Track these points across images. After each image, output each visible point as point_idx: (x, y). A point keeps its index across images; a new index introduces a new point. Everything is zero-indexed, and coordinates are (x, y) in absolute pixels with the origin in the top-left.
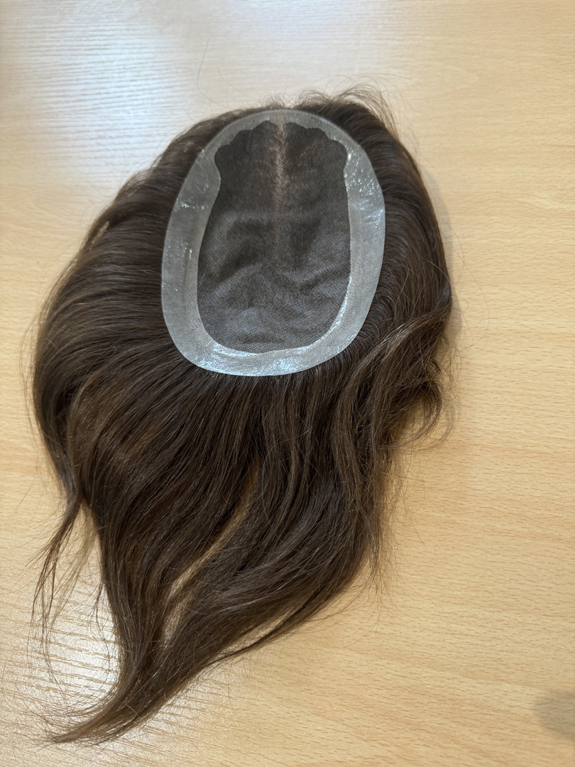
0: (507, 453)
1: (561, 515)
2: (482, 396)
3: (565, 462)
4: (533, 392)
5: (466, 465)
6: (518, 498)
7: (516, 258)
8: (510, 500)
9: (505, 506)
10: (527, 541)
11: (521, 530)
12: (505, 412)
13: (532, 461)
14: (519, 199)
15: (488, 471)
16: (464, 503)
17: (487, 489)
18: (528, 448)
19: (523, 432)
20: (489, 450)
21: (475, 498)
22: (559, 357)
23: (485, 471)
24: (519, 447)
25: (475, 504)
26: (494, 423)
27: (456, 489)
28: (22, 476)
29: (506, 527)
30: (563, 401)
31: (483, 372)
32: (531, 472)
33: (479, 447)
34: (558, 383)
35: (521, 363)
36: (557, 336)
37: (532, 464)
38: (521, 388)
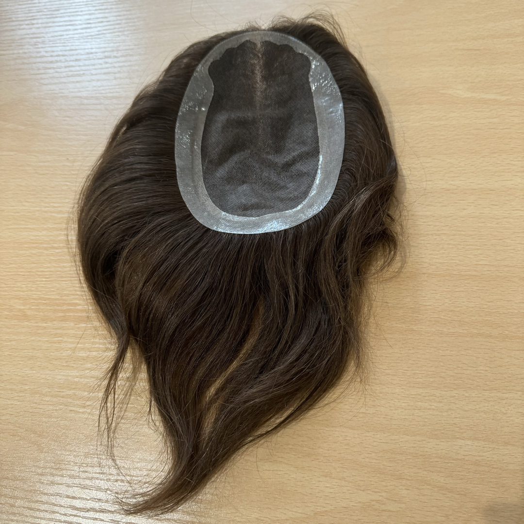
0: (447, 278)
1: (489, 319)
2: (425, 238)
3: (490, 281)
4: (462, 233)
5: (417, 288)
6: (458, 309)
7: (442, 135)
8: (452, 311)
9: (449, 316)
10: (467, 339)
11: (462, 331)
12: (443, 248)
13: (466, 282)
14: (441, 91)
15: (434, 292)
16: (418, 316)
17: (435, 304)
18: (463, 273)
19: (457, 261)
20: (434, 276)
21: (426, 311)
22: (480, 206)
23: (432, 292)
24: (455, 273)
25: (426, 316)
26: (436, 257)
27: (412, 307)
28: (76, 324)
29: (451, 331)
30: (486, 237)
31: (425, 220)
32: (465, 290)
33: (426, 275)
34: (480, 225)
35: (452, 212)
36: (477, 191)
37: (466, 284)
38: (453, 230)
